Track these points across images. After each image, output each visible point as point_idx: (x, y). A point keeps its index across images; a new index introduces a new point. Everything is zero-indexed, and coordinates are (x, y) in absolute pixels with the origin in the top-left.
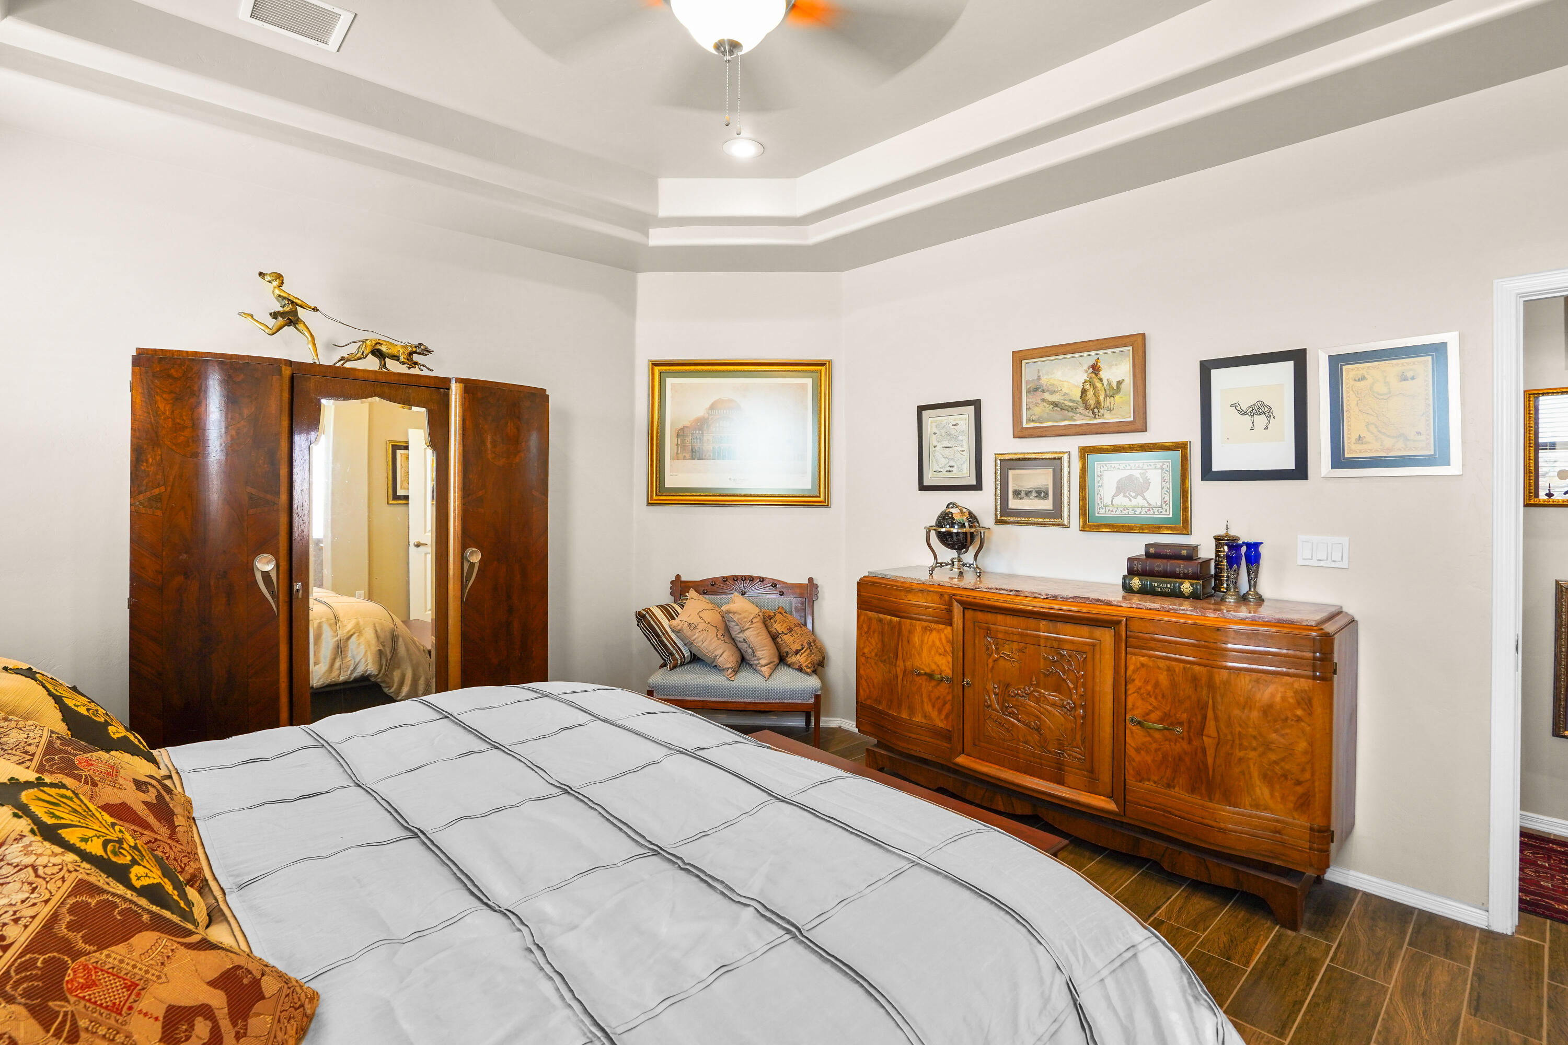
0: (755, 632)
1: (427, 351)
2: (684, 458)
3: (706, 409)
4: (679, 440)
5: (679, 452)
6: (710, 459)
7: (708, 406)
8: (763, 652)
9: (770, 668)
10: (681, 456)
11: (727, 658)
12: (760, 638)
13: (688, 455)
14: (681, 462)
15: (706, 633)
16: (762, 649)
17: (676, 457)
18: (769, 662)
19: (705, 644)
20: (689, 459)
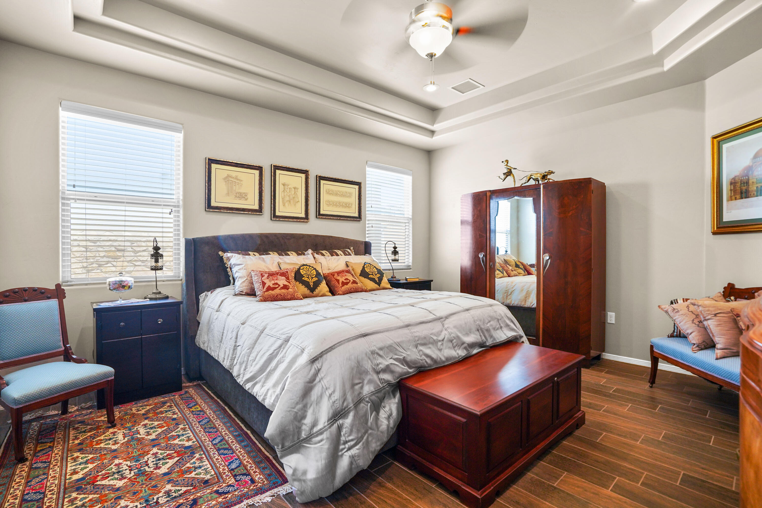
0: (715, 323)
1: (552, 173)
2: (736, 199)
3: (751, 159)
4: (732, 186)
5: (732, 195)
6: (754, 197)
7: (752, 156)
8: (719, 339)
9: (724, 352)
10: (733, 198)
11: (695, 338)
12: (719, 328)
13: (738, 197)
14: (734, 202)
15: (684, 317)
16: (719, 336)
17: (730, 199)
18: (724, 347)
19: (681, 323)
20: (739, 199)
